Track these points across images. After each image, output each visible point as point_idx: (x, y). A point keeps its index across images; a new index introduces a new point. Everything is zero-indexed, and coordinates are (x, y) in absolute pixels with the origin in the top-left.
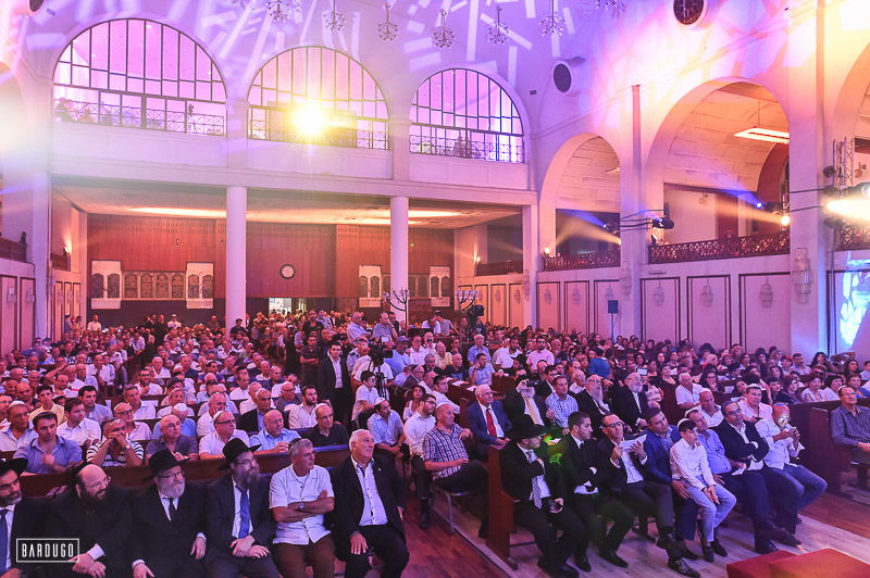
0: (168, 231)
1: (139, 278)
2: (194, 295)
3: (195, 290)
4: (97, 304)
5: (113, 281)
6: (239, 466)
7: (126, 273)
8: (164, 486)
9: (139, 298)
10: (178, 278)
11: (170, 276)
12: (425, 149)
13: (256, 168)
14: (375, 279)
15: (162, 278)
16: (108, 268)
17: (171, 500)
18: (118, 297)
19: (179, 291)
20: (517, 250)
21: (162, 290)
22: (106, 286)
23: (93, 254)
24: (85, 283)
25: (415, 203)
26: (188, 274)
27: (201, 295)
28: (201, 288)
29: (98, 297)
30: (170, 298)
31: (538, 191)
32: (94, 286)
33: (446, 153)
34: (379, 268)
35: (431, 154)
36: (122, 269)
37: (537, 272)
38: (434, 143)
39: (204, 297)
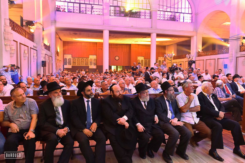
0: (84, 46)
1: (76, 59)
2: (91, 64)
3: (92, 63)
4: (66, 67)
5: (69, 60)
6: (169, 91)
7: (73, 58)
8: (143, 96)
9: (77, 65)
10: (87, 60)
11: (85, 59)
12: (162, 18)
13: (111, 24)
14: (142, 61)
15: (82, 59)
16: (68, 57)
17: (145, 102)
18: (71, 65)
19: (87, 63)
20: (189, 51)
21: (82, 63)
22: (68, 62)
23: (65, 53)
24: (62, 61)
25: (159, 35)
26: (90, 58)
27: (93, 64)
28: (93, 62)
29: (66, 65)
30: (85, 65)
31: (197, 32)
32: (65, 62)
33: (168, 20)
34: (143, 57)
35: (163, 20)
36: (72, 57)
37: (196, 57)
38: (164, 16)
39: (94, 65)
